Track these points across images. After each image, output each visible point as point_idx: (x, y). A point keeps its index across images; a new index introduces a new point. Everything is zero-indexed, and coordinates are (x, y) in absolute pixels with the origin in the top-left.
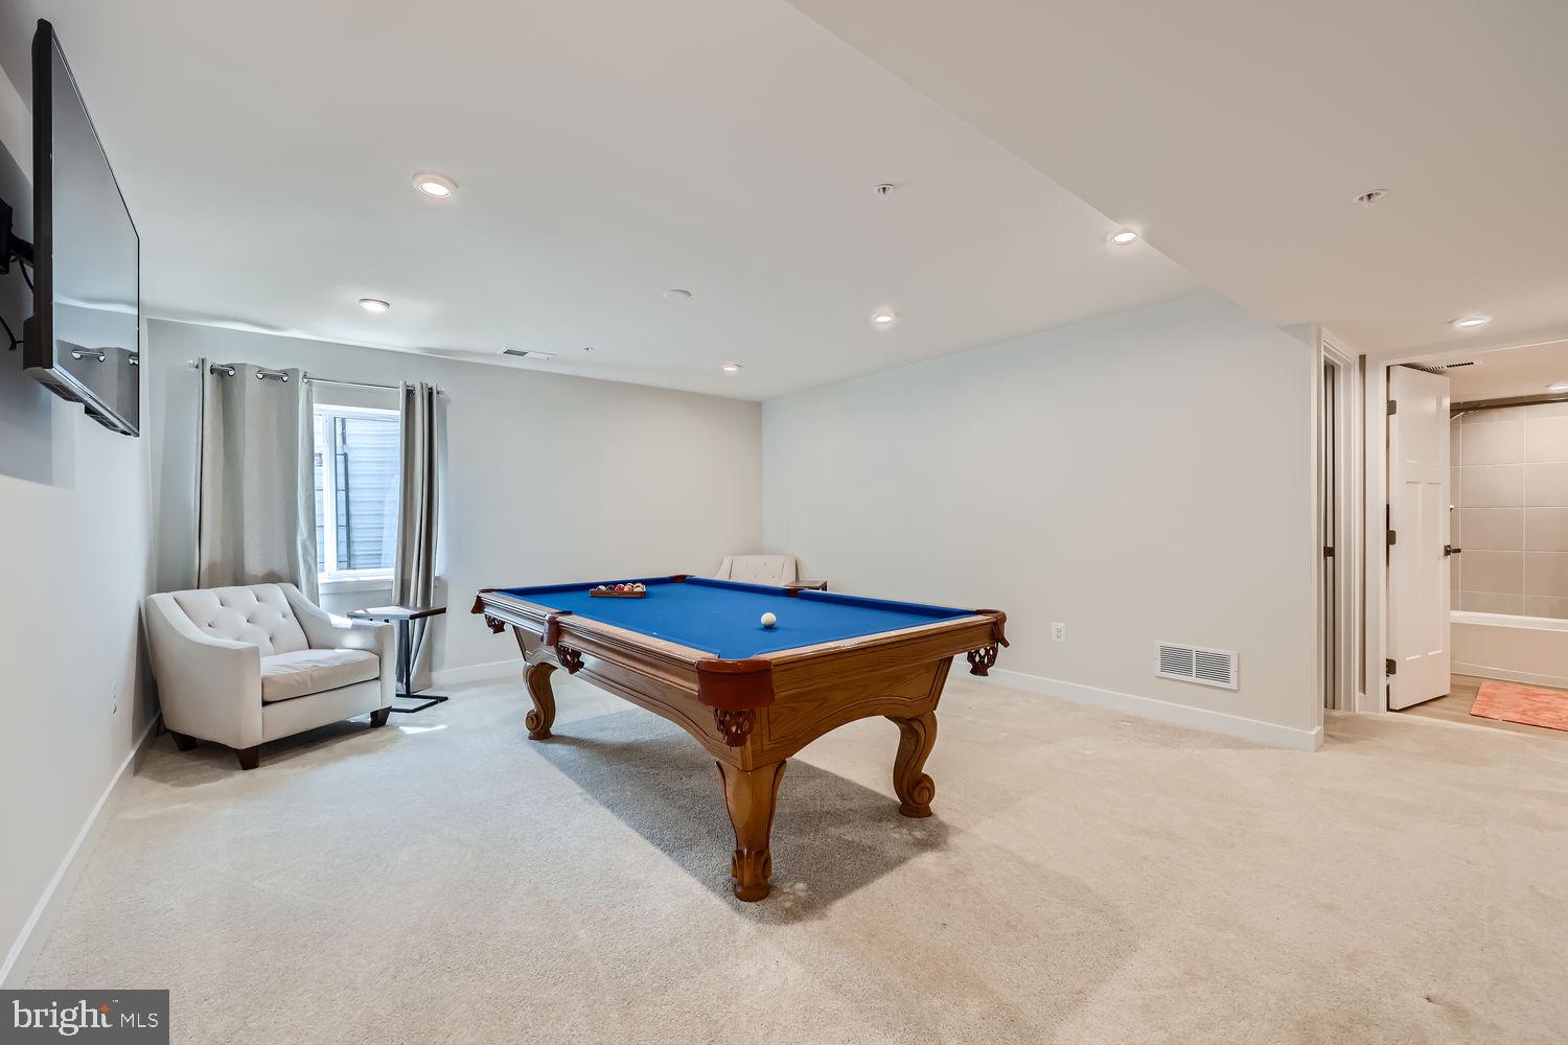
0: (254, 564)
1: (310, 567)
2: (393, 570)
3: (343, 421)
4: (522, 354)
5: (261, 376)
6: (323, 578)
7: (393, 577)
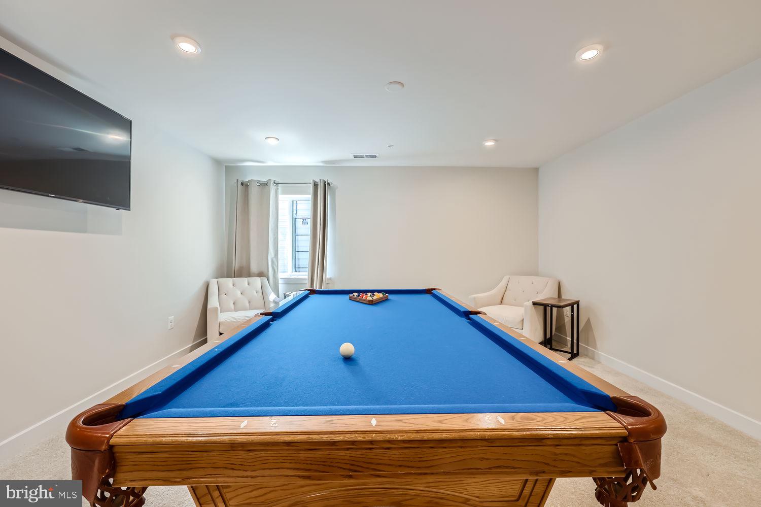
0: (254, 268)
1: (275, 270)
2: (307, 273)
3: (296, 201)
4: (375, 157)
5: (259, 184)
6: (281, 275)
7: (307, 277)
